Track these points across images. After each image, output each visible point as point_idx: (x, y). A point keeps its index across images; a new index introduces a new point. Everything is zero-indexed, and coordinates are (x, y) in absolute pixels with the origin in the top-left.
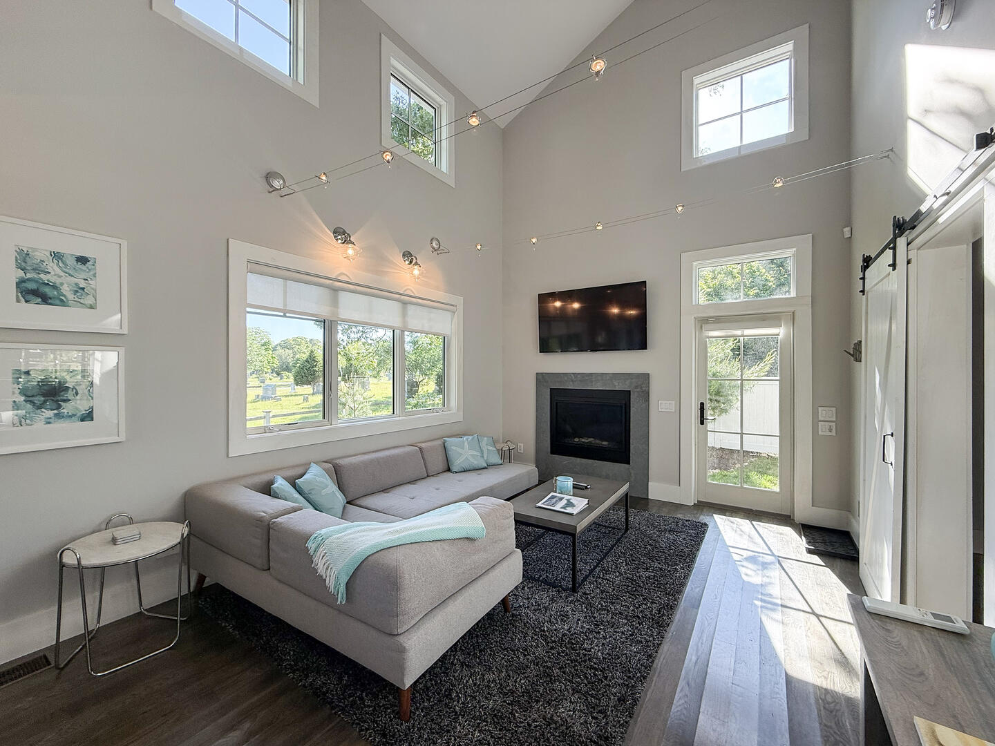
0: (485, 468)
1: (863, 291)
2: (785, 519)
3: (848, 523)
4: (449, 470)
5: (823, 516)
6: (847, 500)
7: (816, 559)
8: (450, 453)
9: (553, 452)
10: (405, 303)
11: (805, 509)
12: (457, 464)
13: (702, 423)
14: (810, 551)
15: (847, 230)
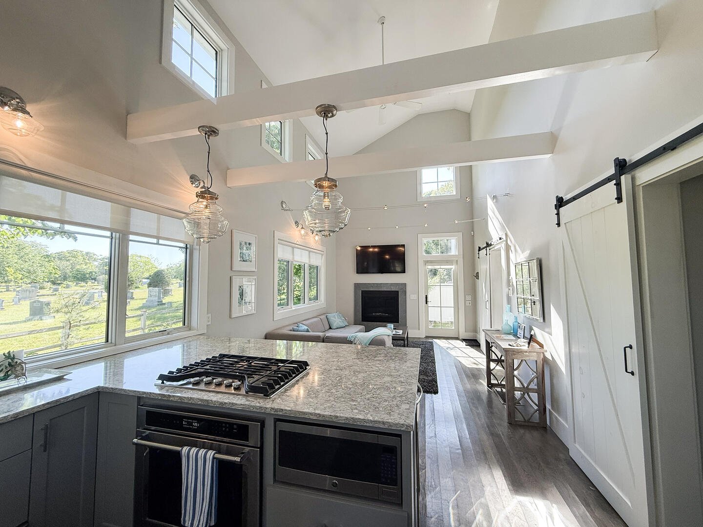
0: (344, 327)
1: (479, 258)
2: (457, 339)
3: (476, 337)
4: (330, 328)
5: (469, 336)
6: (475, 330)
7: (468, 347)
8: (330, 321)
9: (362, 321)
10: (310, 252)
11: (463, 334)
12: (334, 325)
13: (426, 303)
14: (466, 345)
15: (472, 232)
